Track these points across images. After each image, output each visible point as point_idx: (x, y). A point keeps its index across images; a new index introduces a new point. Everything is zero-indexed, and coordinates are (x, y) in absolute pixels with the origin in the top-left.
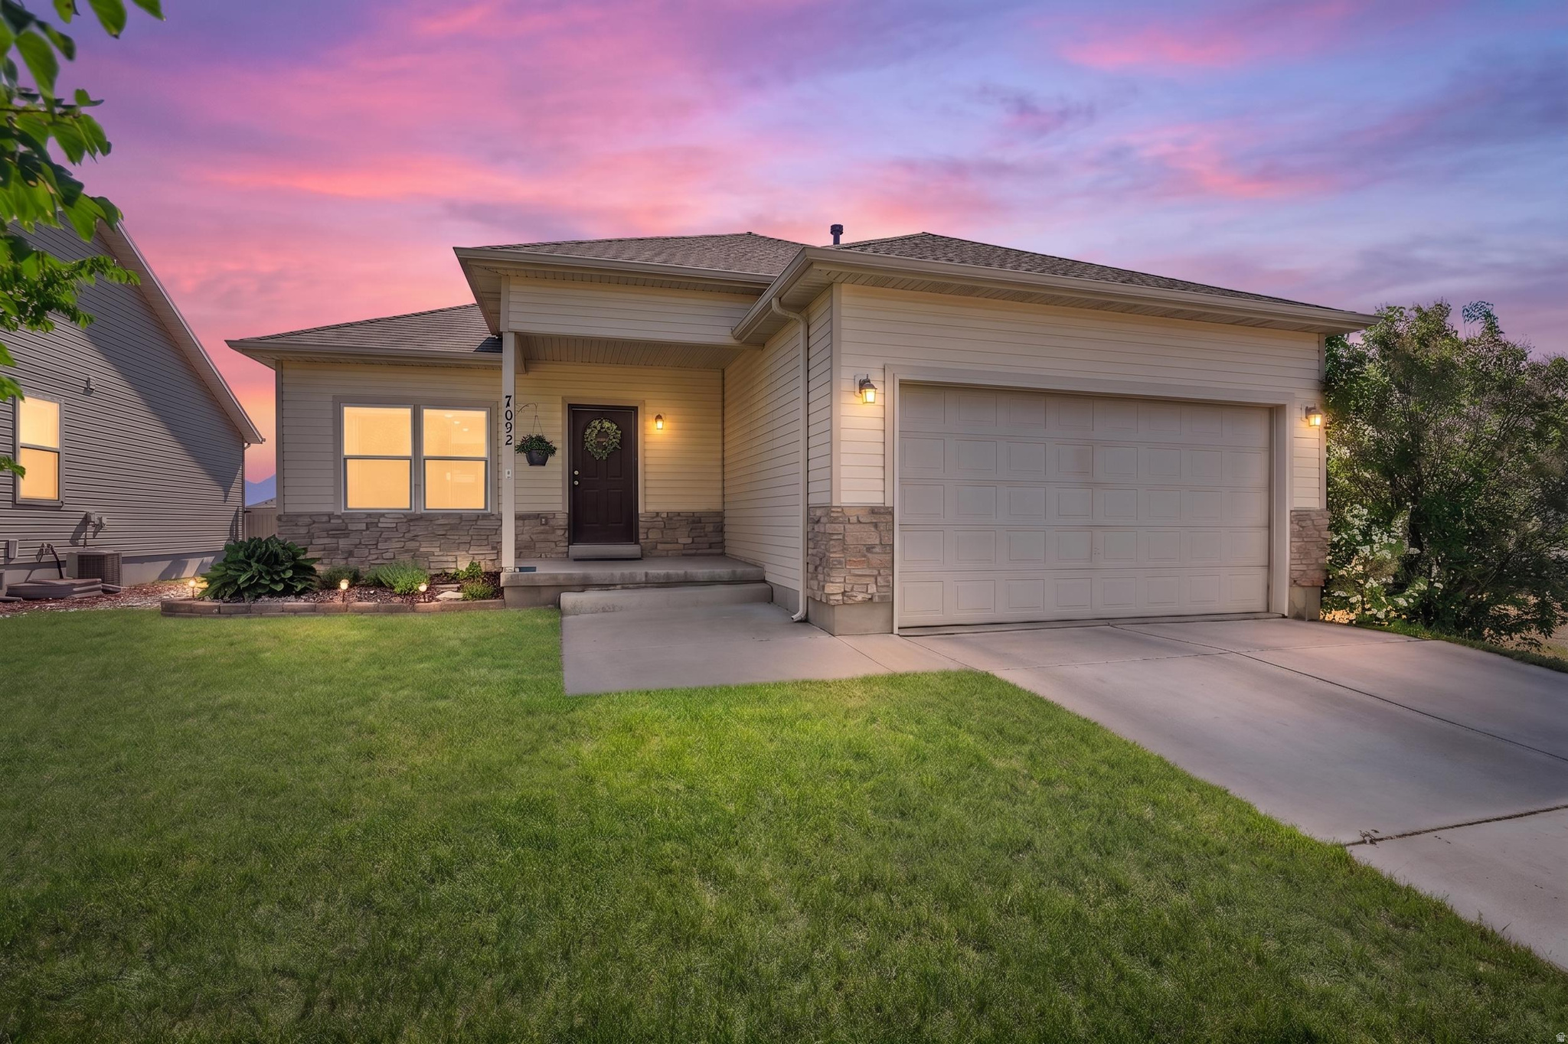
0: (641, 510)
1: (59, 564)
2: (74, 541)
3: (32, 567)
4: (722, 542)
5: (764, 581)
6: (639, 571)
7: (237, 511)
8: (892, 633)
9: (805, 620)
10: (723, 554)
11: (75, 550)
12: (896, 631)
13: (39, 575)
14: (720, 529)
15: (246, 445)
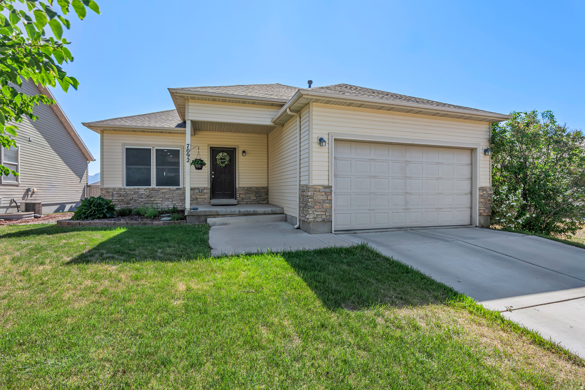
0: (237, 186)
1: (18, 207)
2: (23, 198)
3: (7, 208)
4: (267, 198)
5: (283, 213)
6: (236, 209)
7: (85, 187)
8: (331, 233)
9: (299, 228)
10: (268, 203)
11: (24, 201)
12: (333, 232)
13: (10, 211)
14: (267, 194)
15: (88, 162)
